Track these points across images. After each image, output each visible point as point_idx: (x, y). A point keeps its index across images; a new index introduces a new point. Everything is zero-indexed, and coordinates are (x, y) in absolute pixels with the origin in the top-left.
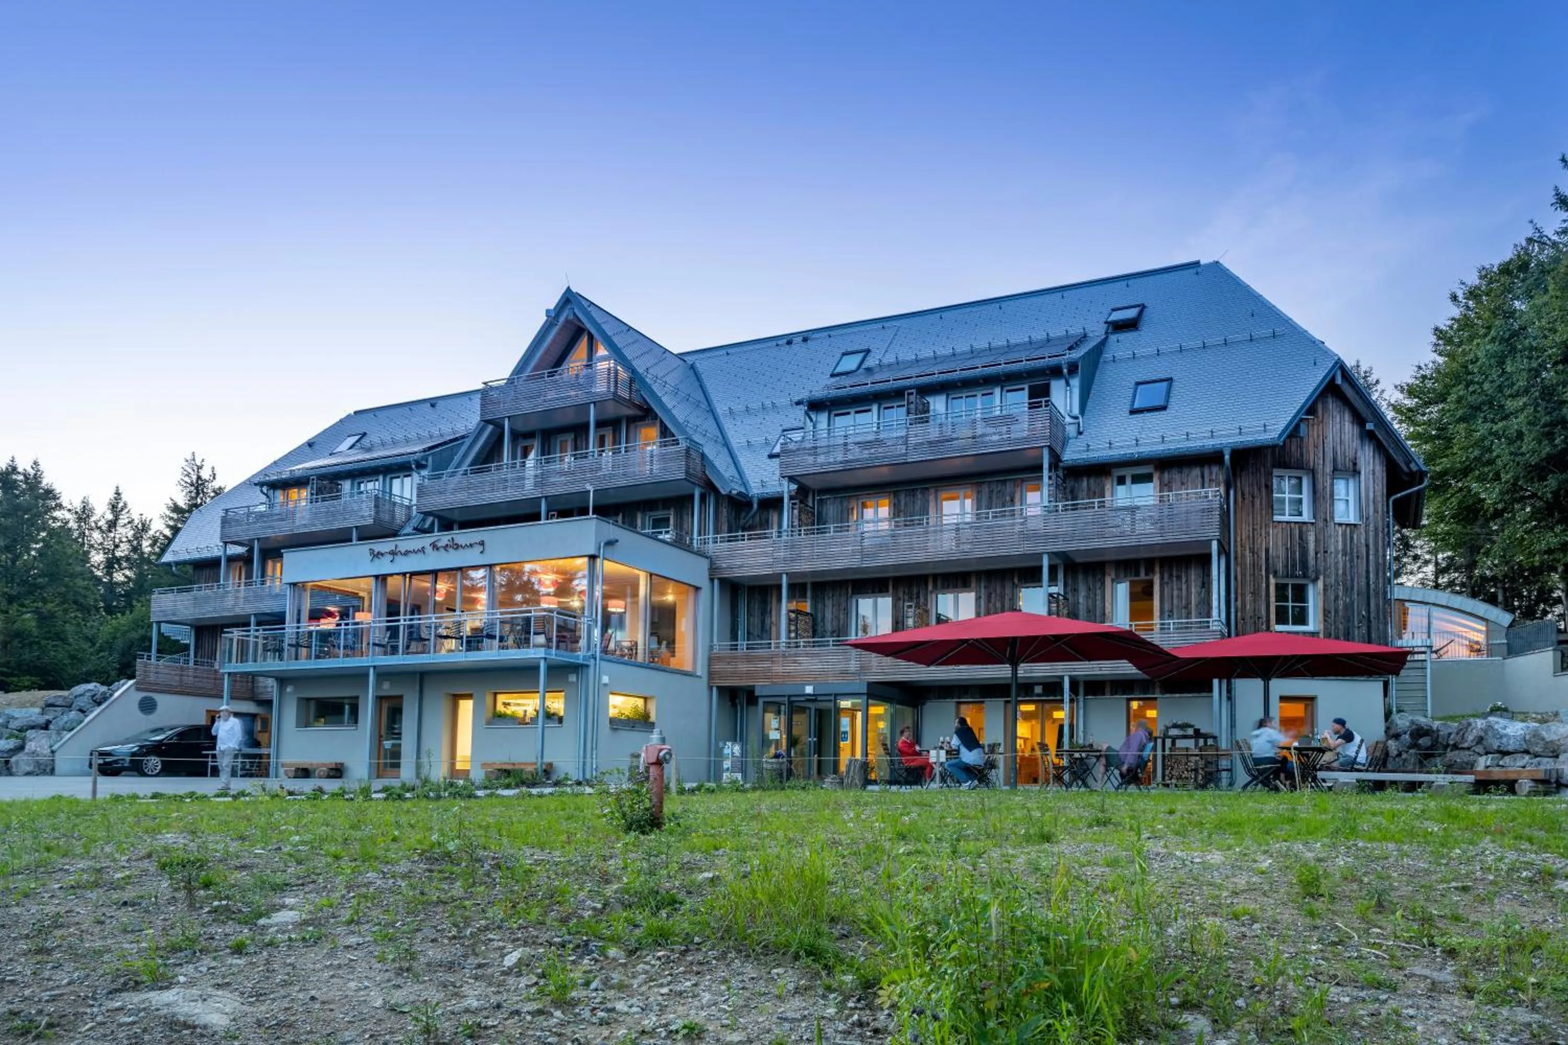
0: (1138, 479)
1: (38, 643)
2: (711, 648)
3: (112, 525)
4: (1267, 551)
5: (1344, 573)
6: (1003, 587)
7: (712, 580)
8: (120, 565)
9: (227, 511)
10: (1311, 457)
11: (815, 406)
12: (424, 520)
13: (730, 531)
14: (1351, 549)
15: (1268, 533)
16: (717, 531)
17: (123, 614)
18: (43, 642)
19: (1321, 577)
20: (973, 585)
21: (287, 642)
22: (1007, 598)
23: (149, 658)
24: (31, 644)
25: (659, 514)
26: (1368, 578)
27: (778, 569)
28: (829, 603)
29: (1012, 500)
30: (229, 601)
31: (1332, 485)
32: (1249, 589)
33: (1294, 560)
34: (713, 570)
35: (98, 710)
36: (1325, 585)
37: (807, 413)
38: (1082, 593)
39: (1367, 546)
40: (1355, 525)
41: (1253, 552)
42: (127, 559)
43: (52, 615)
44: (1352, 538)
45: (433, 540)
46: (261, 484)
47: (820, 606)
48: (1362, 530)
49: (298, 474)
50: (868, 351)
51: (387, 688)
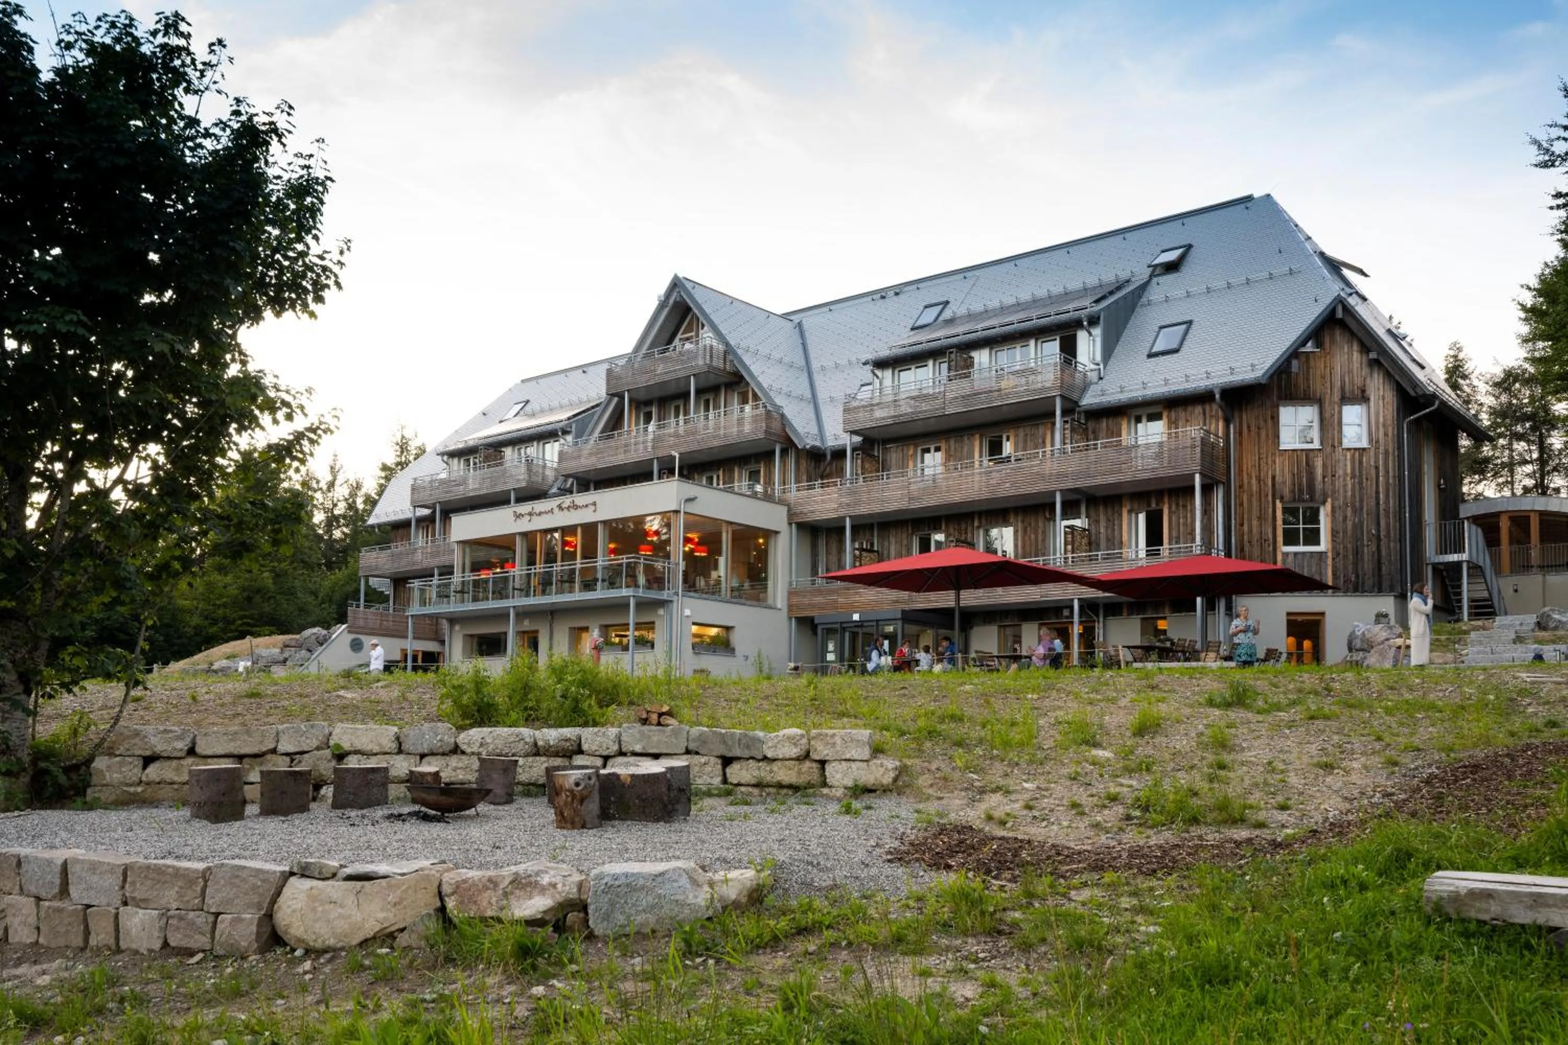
0: (1153, 417)
1: (274, 597)
2: (790, 584)
3: (331, 485)
4: (1274, 478)
5: (1353, 496)
6: (1037, 521)
7: (790, 524)
8: (338, 522)
9: (415, 479)
10: (1317, 387)
11: (881, 364)
12: (565, 481)
13: (809, 480)
14: (1360, 472)
15: (1274, 462)
16: (798, 481)
17: (340, 570)
18: (278, 597)
19: (1329, 500)
20: (1012, 520)
21: (452, 588)
22: (1040, 531)
23: (358, 606)
24: (270, 598)
25: (753, 467)
26: (1377, 498)
27: (841, 513)
28: (893, 540)
29: (1044, 442)
30: (419, 556)
31: (1340, 413)
32: (1255, 513)
33: (1300, 484)
34: (791, 515)
35: (320, 649)
36: (1333, 508)
37: (873, 372)
38: (1103, 524)
39: (1377, 468)
40: (1364, 449)
41: (1259, 480)
42: (344, 517)
43: (286, 573)
44: (1361, 462)
45: (558, 502)
46: (442, 454)
47: (886, 544)
48: (1372, 454)
49: (471, 443)
50: (947, 303)
51: (527, 625)
